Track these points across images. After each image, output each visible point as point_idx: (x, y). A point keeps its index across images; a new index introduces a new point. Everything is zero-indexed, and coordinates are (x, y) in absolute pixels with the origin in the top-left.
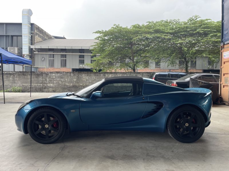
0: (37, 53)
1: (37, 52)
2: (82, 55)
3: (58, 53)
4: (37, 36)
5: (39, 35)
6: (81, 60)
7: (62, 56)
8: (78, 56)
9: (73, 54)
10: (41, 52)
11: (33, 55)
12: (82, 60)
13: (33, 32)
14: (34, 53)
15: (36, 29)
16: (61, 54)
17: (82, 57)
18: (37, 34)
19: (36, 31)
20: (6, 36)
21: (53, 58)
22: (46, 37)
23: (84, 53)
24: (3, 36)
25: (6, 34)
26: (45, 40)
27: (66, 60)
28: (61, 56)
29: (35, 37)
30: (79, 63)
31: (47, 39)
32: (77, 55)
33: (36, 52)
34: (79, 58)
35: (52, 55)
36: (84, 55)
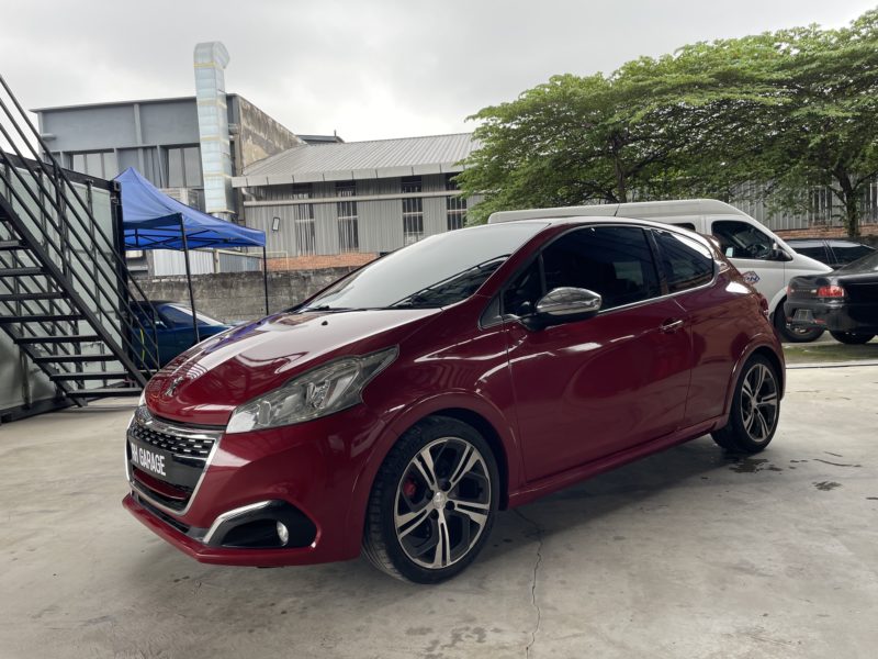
0: (254, 202)
1: (253, 199)
2: (414, 199)
3: (326, 200)
4: (249, 142)
5: (255, 136)
6: (410, 218)
7: (344, 208)
8: (400, 202)
9: (382, 197)
10: (266, 199)
11: (241, 212)
12: (415, 218)
13: (235, 127)
14: (246, 203)
15: (245, 115)
16: (338, 203)
17: (414, 206)
18: (248, 133)
19: (244, 123)
20: (145, 148)
21: (312, 217)
22: (277, 143)
23: (419, 191)
24: (136, 149)
25: (144, 141)
26: (277, 151)
27: (355, 222)
28: (339, 209)
29: (244, 147)
30: (405, 230)
31: (282, 147)
32: (397, 199)
33: (251, 200)
34: (404, 211)
35: (307, 207)
36: (420, 198)
